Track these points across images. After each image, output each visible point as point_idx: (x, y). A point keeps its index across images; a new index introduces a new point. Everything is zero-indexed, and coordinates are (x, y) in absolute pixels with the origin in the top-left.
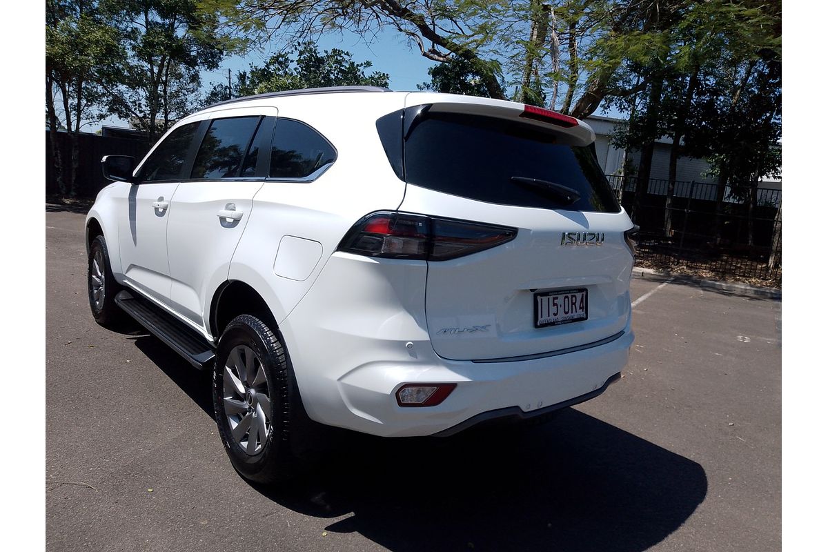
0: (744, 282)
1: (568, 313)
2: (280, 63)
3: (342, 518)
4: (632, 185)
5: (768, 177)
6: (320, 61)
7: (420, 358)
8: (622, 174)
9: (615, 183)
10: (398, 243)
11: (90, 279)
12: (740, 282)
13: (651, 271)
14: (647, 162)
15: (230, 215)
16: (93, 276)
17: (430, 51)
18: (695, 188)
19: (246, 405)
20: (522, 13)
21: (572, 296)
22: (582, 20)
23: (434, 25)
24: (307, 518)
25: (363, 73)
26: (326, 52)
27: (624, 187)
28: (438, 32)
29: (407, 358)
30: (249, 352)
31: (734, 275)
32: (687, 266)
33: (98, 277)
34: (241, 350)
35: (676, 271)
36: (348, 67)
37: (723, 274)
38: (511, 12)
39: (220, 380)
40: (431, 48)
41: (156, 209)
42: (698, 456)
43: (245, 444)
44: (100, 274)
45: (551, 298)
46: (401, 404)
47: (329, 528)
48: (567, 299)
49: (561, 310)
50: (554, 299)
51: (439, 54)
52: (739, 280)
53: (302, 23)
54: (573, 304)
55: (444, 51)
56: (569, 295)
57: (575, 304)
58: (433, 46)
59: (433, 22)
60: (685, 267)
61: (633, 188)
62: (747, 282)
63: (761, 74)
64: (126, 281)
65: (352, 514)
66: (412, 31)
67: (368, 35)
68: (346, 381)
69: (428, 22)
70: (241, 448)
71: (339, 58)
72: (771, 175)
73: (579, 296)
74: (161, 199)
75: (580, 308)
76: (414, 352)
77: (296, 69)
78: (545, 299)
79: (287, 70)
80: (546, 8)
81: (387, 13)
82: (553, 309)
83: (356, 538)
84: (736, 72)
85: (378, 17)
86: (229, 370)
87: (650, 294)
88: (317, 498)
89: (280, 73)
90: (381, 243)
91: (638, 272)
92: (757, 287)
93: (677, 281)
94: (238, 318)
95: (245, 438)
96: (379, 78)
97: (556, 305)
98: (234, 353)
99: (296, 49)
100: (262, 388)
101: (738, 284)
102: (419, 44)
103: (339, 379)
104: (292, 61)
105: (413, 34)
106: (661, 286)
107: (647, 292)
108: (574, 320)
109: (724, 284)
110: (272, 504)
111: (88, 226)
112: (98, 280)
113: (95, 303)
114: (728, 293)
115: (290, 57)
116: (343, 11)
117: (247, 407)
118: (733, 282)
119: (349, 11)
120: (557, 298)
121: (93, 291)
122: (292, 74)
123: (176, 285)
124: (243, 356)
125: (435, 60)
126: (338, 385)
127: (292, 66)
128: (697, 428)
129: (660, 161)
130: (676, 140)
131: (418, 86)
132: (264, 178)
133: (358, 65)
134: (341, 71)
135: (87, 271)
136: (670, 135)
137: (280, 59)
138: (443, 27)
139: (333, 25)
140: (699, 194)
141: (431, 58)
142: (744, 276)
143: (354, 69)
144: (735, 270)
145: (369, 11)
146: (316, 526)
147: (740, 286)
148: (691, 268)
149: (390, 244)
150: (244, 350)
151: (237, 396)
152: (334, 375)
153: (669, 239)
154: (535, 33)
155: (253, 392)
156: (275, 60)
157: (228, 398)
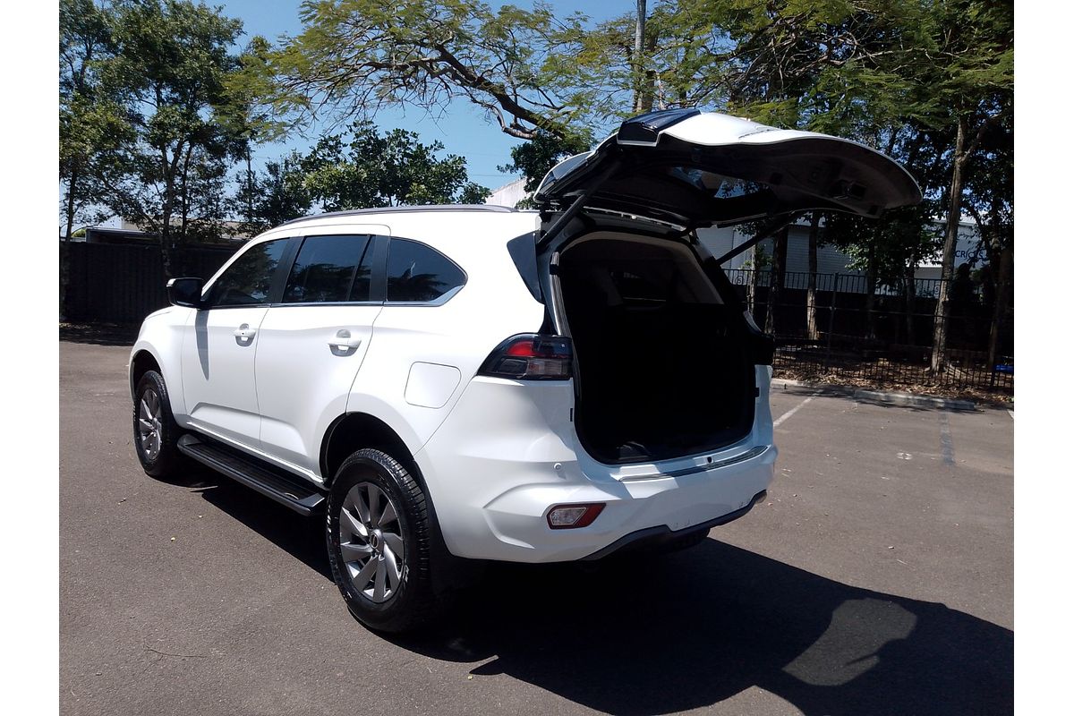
0: (904, 390)
2: (331, 148)
3: (485, 662)
4: (765, 280)
5: (925, 263)
6: (381, 144)
7: (569, 479)
8: (753, 267)
9: (745, 277)
10: (540, 365)
11: (137, 424)
12: (900, 391)
13: (794, 382)
14: (781, 251)
15: (344, 343)
16: (142, 420)
17: (511, 126)
18: (839, 282)
19: (369, 548)
20: (621, 80)
22: (693, 89)
23: (516, 96)
24: (447, 664)
25: (433, 157)
26: (388, 133)
27: (755, 282)
28: (521, 103)
29: (556, 479)
30: (373, 490)
31: (893, 382)
32: (838, 375)
33: (147, 420)
34: (362, 488)
35: (827, 380)
36: (414, 150)
37: (880, 380)
38: (607, 80)
39: (335, 525)
40: (513, 122)
41: (238, 338)
42: (856, 581)
43: (370, 592)
44: (150, 417)
46: (552, 527)
47: (473, 672)
51: (523, 130)
52: (899, 388)
53: (354, 97)
55: (529, 126)
58: (516, 120)
59: (515, 92)
60: (835, 376)
61: (766, 282)
62: (908, 390)
63: (909, 142)
64: (190, 423)
65: (496, 657)
66: (490, 103)
67: (436, 109)
68: (493, 507)
69: (509, 92)
70: (366, 597)
71: (403, 140)
72: (928, 260)
74: (244, 326)
76: (563, 473)
77: (350, 154)
79: (339, 155)
80: (650, 74)
81: (459, 82)
83: (503, 679)
84: (879, 140)
85: (447, 87)
86: (347, 512)
87: (795, 410)
88: (455, 644)
89: (329, 159)
90: (525, 365)
91: (779, 385)
92: (922, 396)
93: (828, 392)
94: (357, 453)
95: (370, 585)
96: (454, 163)
98: (354, 492)
99: (351, 130)
100: (391, 527)
101: (898, 393)
102: (499, 118)
103: (485, 507)
104: (345, 145)
105: (491, 107)
106: (808, 400)
107: (792, 408)
109: (882, 394)
110: (407, 654)
111: (134, 360)
112: (148, 424)
113: (144, 452)
114: (887, 404)
115: (343, 140)
116: (404, 82)
117: (371, 550)
118: (893, 392)
119: (411, 80)
121: (141, 439)
122: (345, 161)
123: (266, 424)
124: (365, 495)
125: (520, 137)
126: (485, 513)
127: (346, 151)
128: (855, 553)
129: (798, 247)
130: (815, 221)
131: (498, 167)
132: (381, 303)
133: (427, 148)
134: (406, 155)
135: (131, 414)
136: (807, 218)
137: (331, 143)
138: (527, 98)
139: (392, 98)
140: (845, 287)
141: (514, 135)
142: (905, 383)
143: (422, 152)
144: (893, 376)
145: (437, 80)
146: (461, 671)
147: (900, 396)
148: (842, 376)
149: (532, 366)
150: (366, 488)
151: (357, 539)
152: (479, 504)
153: (814, 342)
154: (640, 104)
155: (378, 532)
156: (324, 144)
157: (345, 544)
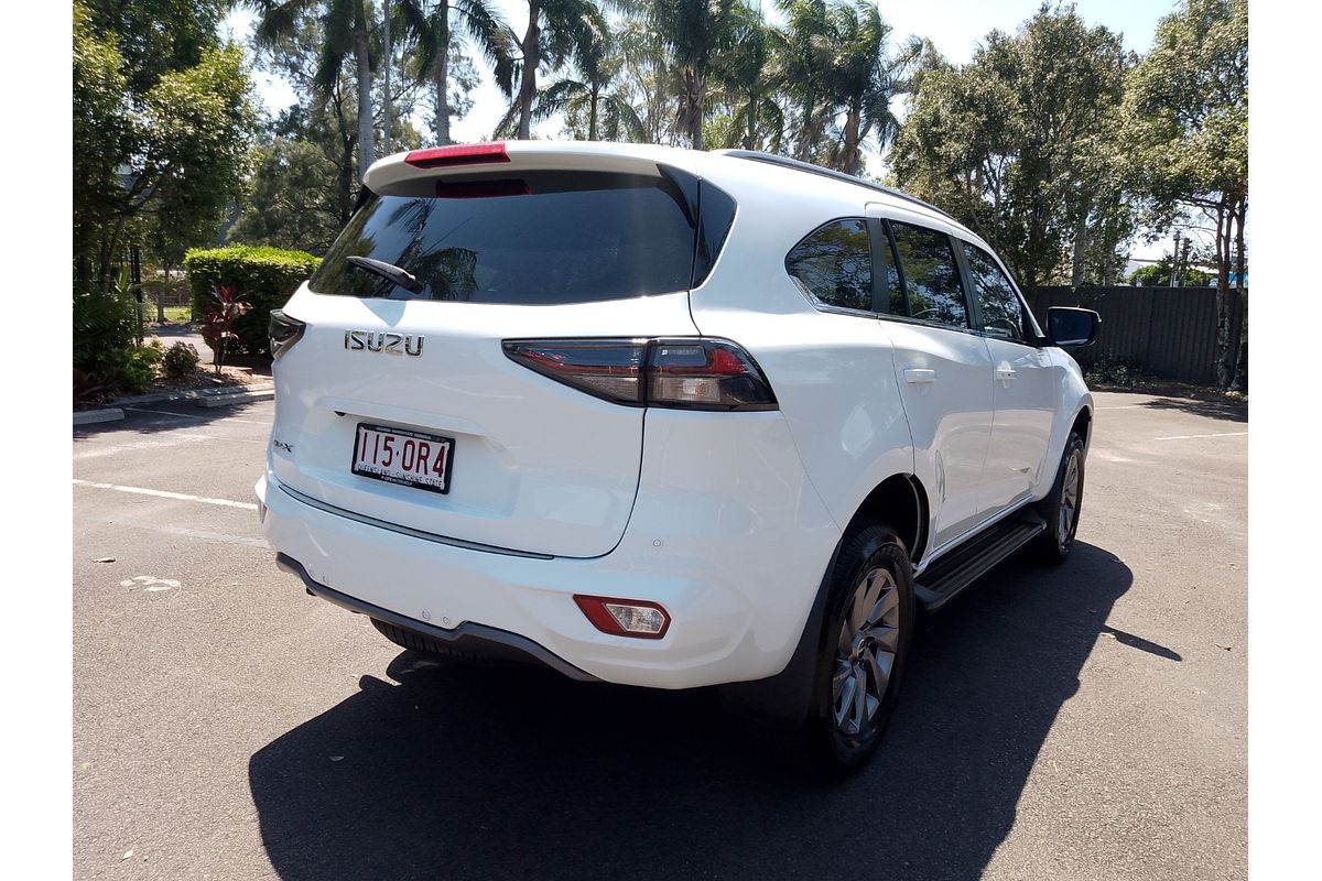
1: (409, 469)
21: (422, 445)
45: (383, 436)
48: (410, 447)
49: (397, 460)
50: (387, 439)
54: (420, 457)
56: (417, 442)
57: (425, 458)
73: (435, 448)
75: (435, 469)
78: (372, 435)
82: (383, 455)
97: (390, 449)
108: (417, 485)
120: (392, 440)
